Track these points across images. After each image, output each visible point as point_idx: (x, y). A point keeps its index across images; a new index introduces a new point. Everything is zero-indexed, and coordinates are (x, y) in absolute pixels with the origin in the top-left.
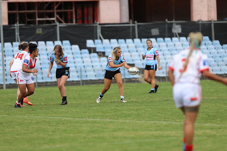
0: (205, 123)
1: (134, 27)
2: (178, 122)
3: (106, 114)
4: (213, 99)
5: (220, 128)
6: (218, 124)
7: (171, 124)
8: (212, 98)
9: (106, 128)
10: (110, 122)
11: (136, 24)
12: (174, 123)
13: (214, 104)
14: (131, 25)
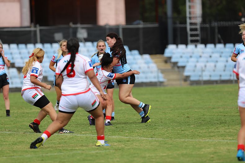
0: (112, 135)
1: (35, 32)
2: (83, 134)
3: (5, 126)
4: (121, 110)
5: (128, 141)
6: (127, 136)
7: (75, 136)
8: (120, 108)
9: (5, 141)
10: (10, 135)
11: (38, 28)
12: (79, 135)
13: (122, 115)
14: (33, 29)
